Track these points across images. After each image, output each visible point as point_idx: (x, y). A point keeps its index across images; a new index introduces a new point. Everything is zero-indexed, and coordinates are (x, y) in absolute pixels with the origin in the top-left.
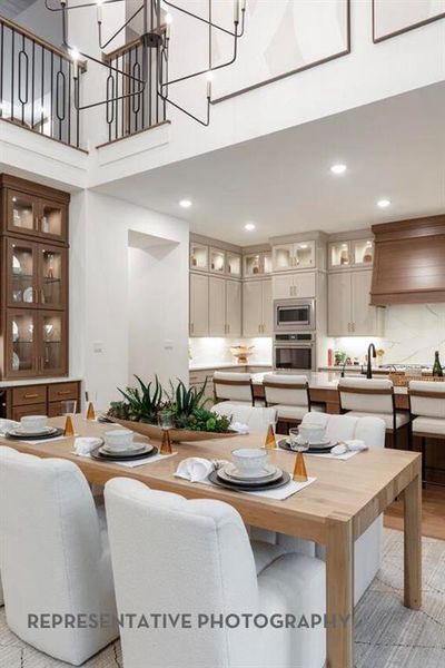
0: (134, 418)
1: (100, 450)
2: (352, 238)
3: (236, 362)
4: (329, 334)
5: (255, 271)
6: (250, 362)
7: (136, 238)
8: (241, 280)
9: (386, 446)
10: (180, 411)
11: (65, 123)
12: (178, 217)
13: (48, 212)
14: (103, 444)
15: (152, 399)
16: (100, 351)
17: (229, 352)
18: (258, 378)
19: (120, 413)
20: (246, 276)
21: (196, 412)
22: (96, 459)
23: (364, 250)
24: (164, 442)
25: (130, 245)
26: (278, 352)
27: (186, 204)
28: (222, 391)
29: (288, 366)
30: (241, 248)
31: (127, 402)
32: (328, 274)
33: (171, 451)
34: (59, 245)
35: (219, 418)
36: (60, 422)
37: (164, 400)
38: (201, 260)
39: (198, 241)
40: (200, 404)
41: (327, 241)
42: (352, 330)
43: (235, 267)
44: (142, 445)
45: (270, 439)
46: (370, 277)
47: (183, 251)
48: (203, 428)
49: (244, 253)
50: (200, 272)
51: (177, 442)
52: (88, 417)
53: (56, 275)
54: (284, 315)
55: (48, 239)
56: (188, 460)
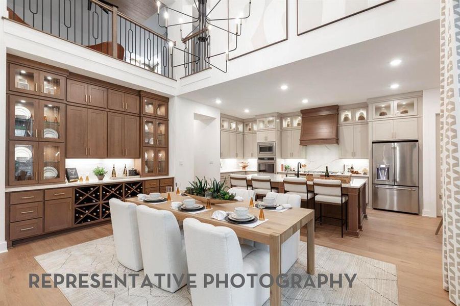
0: (195, 194)
1: (182, 207)
2: (292, 115)
3: (241, 170)
4: (281, 158)
5: (250, 129)
6: (247, 169)
7: (197, 116)
8: (243, 133)
9: (301, 207)
10: (214, 191)
11: (167, 68)
12: (215, 107)
13: (160, 106)
14: (183, 205)
15: (203, 186)
16: (182, 165)
17: (238, 165)
18: (249, 177)
19: (190, 192)
20: (245, 132)
21: (221, 192)
22: (181, 211)
23: (297, 121)
24: (208, 204)
25: (195, 119)
26: (259, 165)
27: (218, 102)
28: (234, 182)
29: (264, 171)
30: (243, 119)
31: (193, 188)
32: (282, 130)
33: (210, 208)
34: (165, 120)
35: (230, 194)
36: (165, 195)
37: (208, 187)
38: (226, 125)
39: (224, 117)
40: (222, 189)
41: (281, 117)
42: (292, 156)
43: (241, 127)
44: (199, 205)
45: (252, 203)
46: (300, 132)
47: (217, 122)
48: (224, 198)
49: (245, 122)
50: (225, 130)
51: (213, 204)
52: (177, 193)
53: (163, 132)
54: (262, 149)
55: (160, 118)
56: (217, 211)
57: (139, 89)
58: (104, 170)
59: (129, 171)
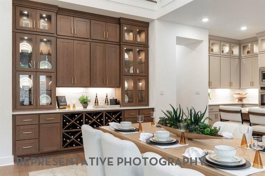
0: (169, 125)
1: (151, 139)
3: (236, 102)
5: (248, 52)
6: (245, 102)
7: (180, 40)
8: (240, 58)
10: (192, 123)
12: (202, 28)
13: (140, 33)
14: (153, 137)
15: (178, 116)
18: (245, 110)
19: (164, 123)
20: (242, 55)
21: (200, 124)
22: (148, 143)
24: (182, 138)
26: (262, 96)
27: (205, 20)
28: (224, 116)
30: (240, 40)
31: (166, 117)
33: (185, 143)
34: (145, 47)
35: (213, 128)
37: (184, 117)
38: (216, 49)
39: (213, 39)
40: (202, 121)
43: (236, 51)
44: (172, 139)
45: (244, 141)
47: (205, 45)
48: (203, 132)
49: (242, 44)
50: (216, 55)
51: (190, 139)
53: (143, 60)
55: (140, 44)
56: (191, 148)
57: (118, 16)
58: (88, 98)
59: (110, 100)
